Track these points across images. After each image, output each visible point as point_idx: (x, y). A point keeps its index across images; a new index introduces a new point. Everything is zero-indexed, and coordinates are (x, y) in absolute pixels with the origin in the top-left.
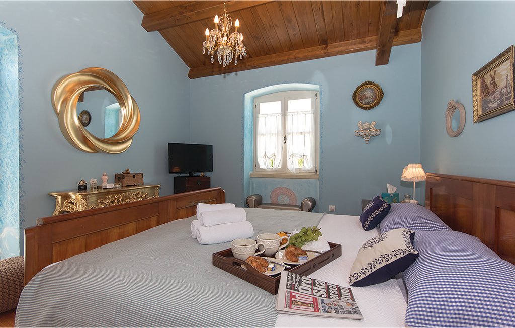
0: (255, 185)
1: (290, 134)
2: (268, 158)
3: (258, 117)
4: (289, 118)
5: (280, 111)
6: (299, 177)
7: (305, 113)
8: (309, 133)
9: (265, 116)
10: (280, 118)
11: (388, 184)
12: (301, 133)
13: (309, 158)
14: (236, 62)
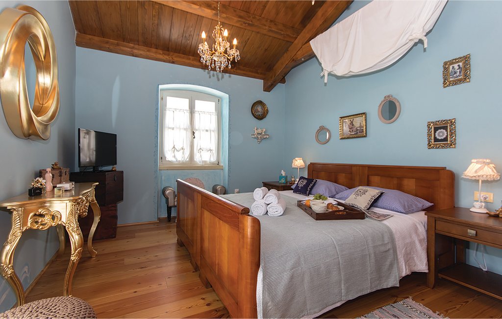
0: (163, 178)
1: (197, 130)
2: (177, 150)
3: (165, 110)
4: (196, 115)
5: (187, 108)
6: (205, 168)
7: (210, 113)
8: (213, 131)
9: (173, 110)
10: (187, 115)
11: (282, 171)
12: (207, 131)
13: (214, 152)
14: (230, 65)
